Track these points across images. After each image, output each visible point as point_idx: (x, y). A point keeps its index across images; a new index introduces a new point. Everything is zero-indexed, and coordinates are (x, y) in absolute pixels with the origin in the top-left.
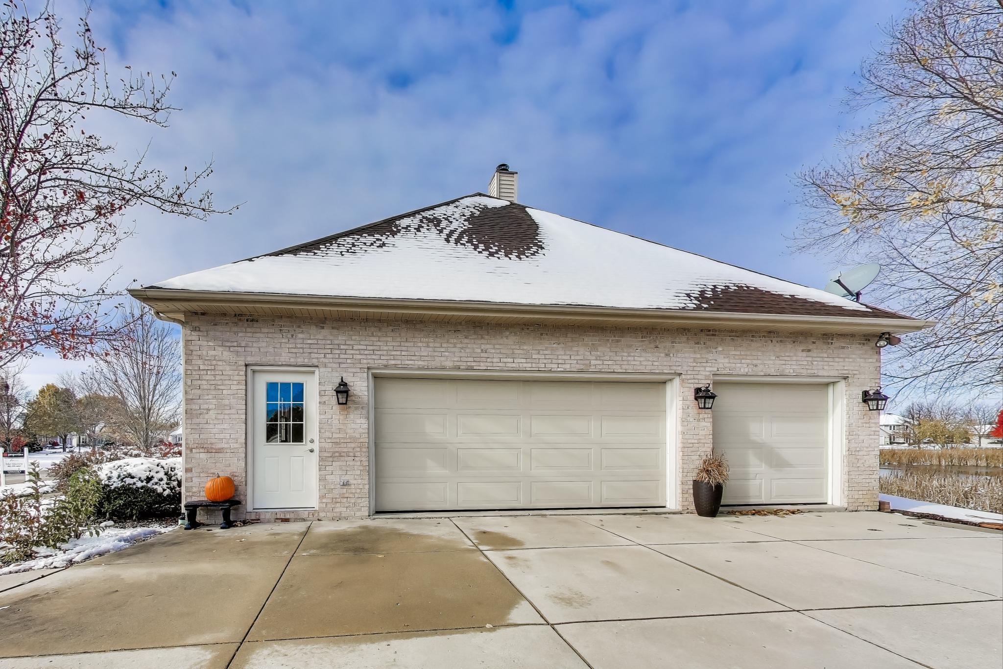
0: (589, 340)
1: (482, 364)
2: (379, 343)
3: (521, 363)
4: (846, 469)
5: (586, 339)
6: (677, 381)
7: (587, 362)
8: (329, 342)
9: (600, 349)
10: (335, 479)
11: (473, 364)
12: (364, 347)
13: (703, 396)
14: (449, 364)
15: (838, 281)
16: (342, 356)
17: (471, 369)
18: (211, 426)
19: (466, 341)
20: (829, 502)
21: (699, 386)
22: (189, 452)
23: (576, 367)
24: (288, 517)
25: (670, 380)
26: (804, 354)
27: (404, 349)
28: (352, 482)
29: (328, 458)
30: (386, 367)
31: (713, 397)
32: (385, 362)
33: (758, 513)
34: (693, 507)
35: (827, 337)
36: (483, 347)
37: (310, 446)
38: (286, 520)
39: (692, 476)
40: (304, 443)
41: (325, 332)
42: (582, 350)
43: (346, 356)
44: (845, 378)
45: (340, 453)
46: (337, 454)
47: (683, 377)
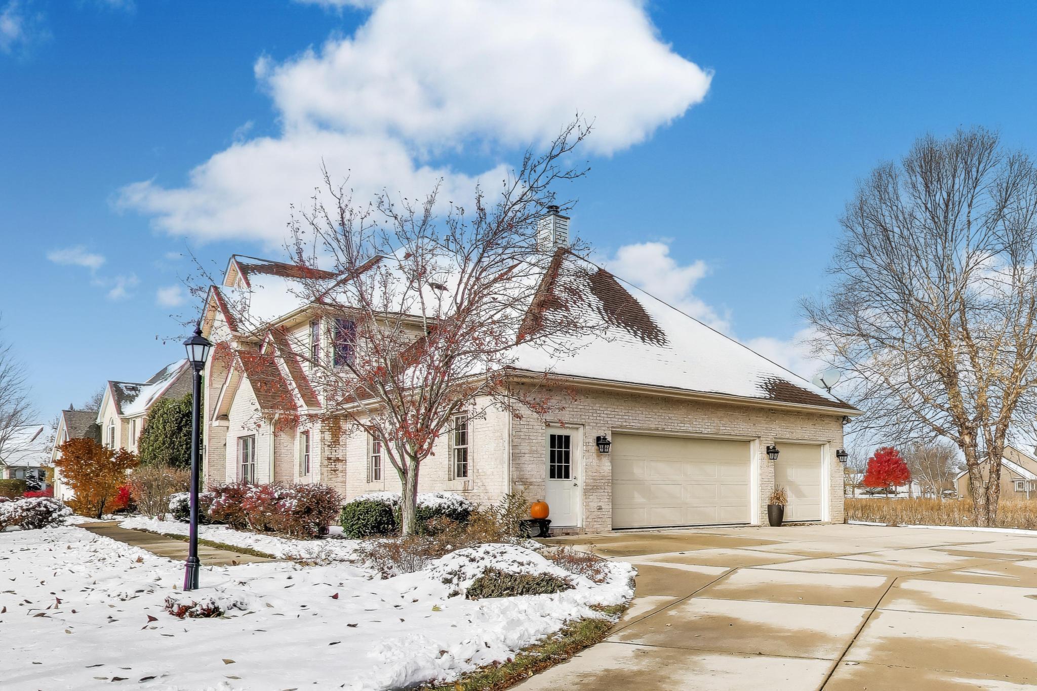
0: (720, 413)
1: (669, 427)
2: (617, 410)
3: (687, 427)
4: (830, 498)
5: (718, 412)
6: (757, 441)
7: (718, 428)
8: (591, 408)
9: (725, 419)
10: (594, 505)
11: (665, 427)
12: (609, 412)
13: (772, 452)
14: (653, 426)
15: (822, 380)
16: (598, 418)
17: (663, 430)
18: (526, 466)
19: (661, 411)
20: (822, 520)
21: (769, 445)
22: (513, 484)
23: (714, 431)
24: (569, 532)
25: (753, 440)
26: (813, 426)
27: (630, 414)
28: (603, 507)
29: (590, 490)
30: (621, 427)
31: (778, 452)
32: (620, 423)
33: (803, 525)
34: (767, 522)
35: (822, 416)
36: (670, 415)
37: (574, 481)
38: (567, 534)
39: (768, 502)
40: (570, 479)
41: (589, 400)
42: (717, 420)
43: (600, 418)
44: (829, 442)
45: (597, 486)
46: (595, 487)
47: (761, 439)
